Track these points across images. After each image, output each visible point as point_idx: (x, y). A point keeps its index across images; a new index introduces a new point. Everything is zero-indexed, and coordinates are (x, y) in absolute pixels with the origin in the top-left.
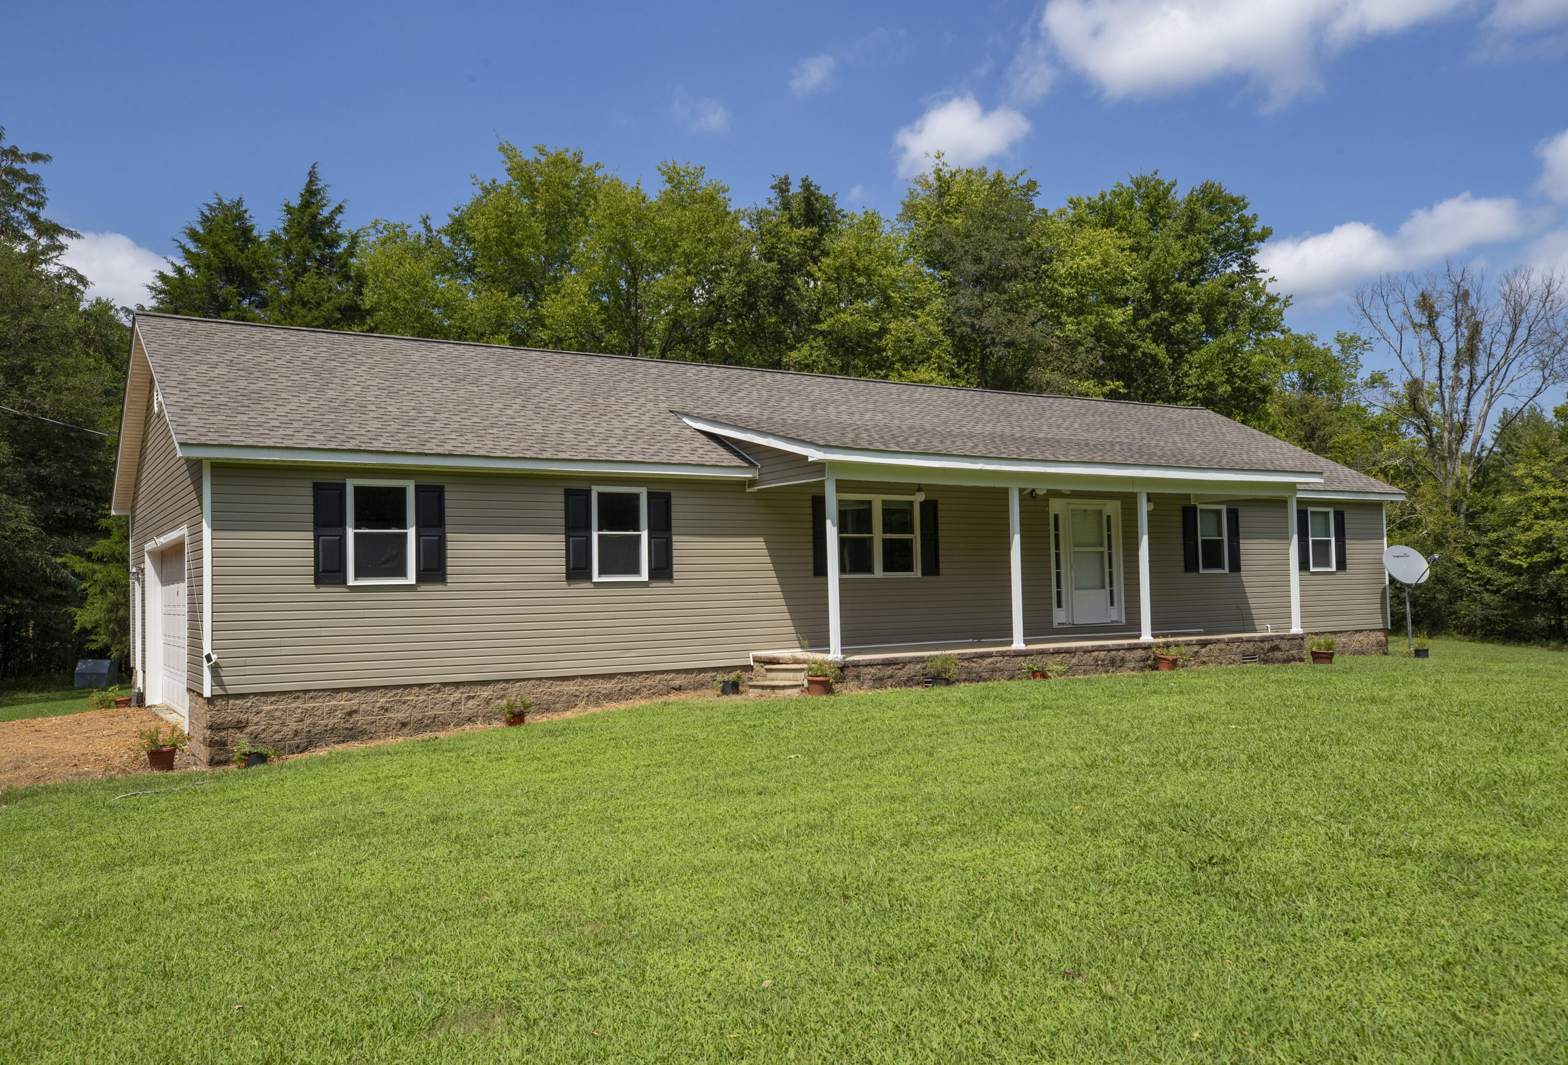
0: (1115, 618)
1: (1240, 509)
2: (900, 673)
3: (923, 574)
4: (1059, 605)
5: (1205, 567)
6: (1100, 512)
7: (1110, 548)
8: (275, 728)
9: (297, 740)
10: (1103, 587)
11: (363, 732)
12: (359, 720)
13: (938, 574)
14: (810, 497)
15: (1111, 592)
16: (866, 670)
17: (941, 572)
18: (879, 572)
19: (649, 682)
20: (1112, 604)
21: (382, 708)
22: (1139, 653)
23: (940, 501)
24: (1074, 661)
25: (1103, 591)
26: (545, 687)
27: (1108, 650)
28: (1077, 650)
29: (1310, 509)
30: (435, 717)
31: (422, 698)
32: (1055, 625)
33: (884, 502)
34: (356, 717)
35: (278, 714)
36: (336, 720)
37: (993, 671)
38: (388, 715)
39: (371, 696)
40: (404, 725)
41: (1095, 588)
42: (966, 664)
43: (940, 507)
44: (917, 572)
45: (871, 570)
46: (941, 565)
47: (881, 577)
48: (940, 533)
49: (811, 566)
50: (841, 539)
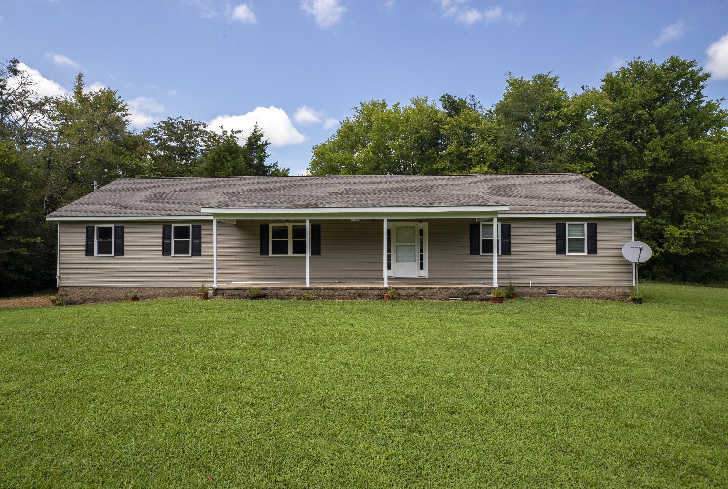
0: (423, 275)
2: (243, 293)
3: (311, 254)
4: (389, 268)
5: (484, 252)
6: (414, 228)
7: (421, 243)
8: (75, 297)
9: (81, 301)
10: (415, 261)
11: (99, 300)
12: (98, 296)
13: (319, 254)
14: (258, 225)
15: (422, 263)
16: (227, 292)
17: (321, 254)
18: (290, 253)
19: (192, 290)
20: (422, 269)
21: (104, 293)
22: (377, 292)
24: (337, 293)
26: (155, 290)
27: (357, 289)
28: (338, 289)
29: (568, 223)
30: (120, 297)
31: (116, 291)
33: (293, 226)
34: (97, 295)
35: (76, 293)
36: (91, 296)
37: (290, 295)
38: (106, 295)
39: (101, 290)
40: (111, 299)
41: (412, 261)
42: (275, 292)
43: (321, 227)
44: (308, 254)
45: (286, 253)
46: (321, 251)
47: (291, 255)
48: (321, 238)
49: (259, 251)
50: (272, 241)
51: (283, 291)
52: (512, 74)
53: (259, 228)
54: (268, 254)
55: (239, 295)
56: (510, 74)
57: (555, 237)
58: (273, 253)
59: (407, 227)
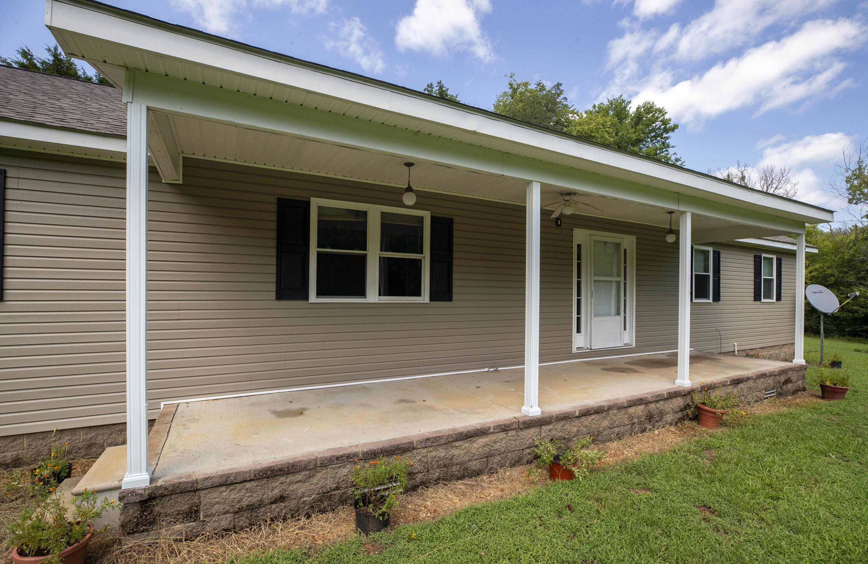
0: (626, 341)
1: (722, 251)
3: (432, 299)
4: (579, 331)
5: (696, 296)
6: (618, 245)
7: (625, 279)
10: (618, 314)
13: (450, 299)
14: (274, 199)
15: (625, 317)
16: (214, 496)
17: (455, 297)
18: (373, 296)
20: (625, 329)
23: (456, 220)
25: (618, 317)
29: (764, 255)
32: (574, 350)
33: (383, 214)
37: (488, 456)
41: (612, 315)
43: (455, 226)
44: (425, 297)
45: (362, 293)
46: (455, 290)
47: (377, 301)
48: (455, 255)
49: (273, 287)
50: (319, 254)
51: (465, 444)
52: (514, 77)
53: (274, 208)
54: (306, 297)
55: (282, 498)
56: (511, 77)
57: (753, 275)
58: (320, 293)
59: (605, 243)
